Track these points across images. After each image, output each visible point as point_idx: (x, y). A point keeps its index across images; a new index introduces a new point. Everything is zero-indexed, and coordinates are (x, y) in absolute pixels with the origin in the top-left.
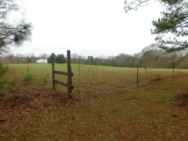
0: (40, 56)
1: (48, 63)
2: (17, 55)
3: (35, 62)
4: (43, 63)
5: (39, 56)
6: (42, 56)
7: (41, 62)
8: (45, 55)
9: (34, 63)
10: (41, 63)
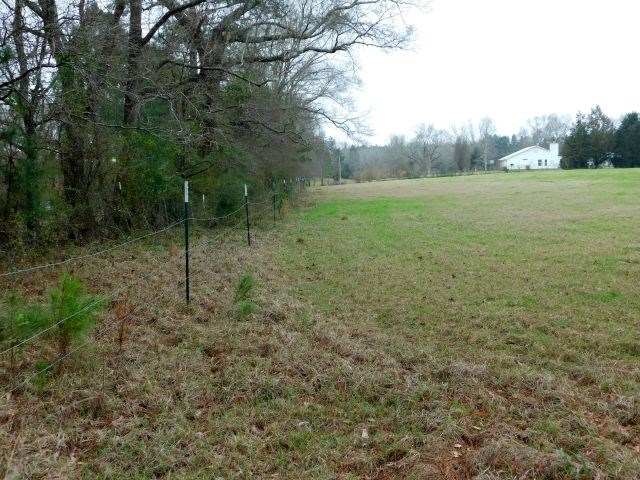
0: (530, 133)
1: (563, 166)
2: (420, 136)
3: (494, 164)
4: (535, 166)
5: (524, 132)
6: (539, 131)
7: (527, 163)
8: (553, 123)
9: (490, 167)
10: (528, 168)
